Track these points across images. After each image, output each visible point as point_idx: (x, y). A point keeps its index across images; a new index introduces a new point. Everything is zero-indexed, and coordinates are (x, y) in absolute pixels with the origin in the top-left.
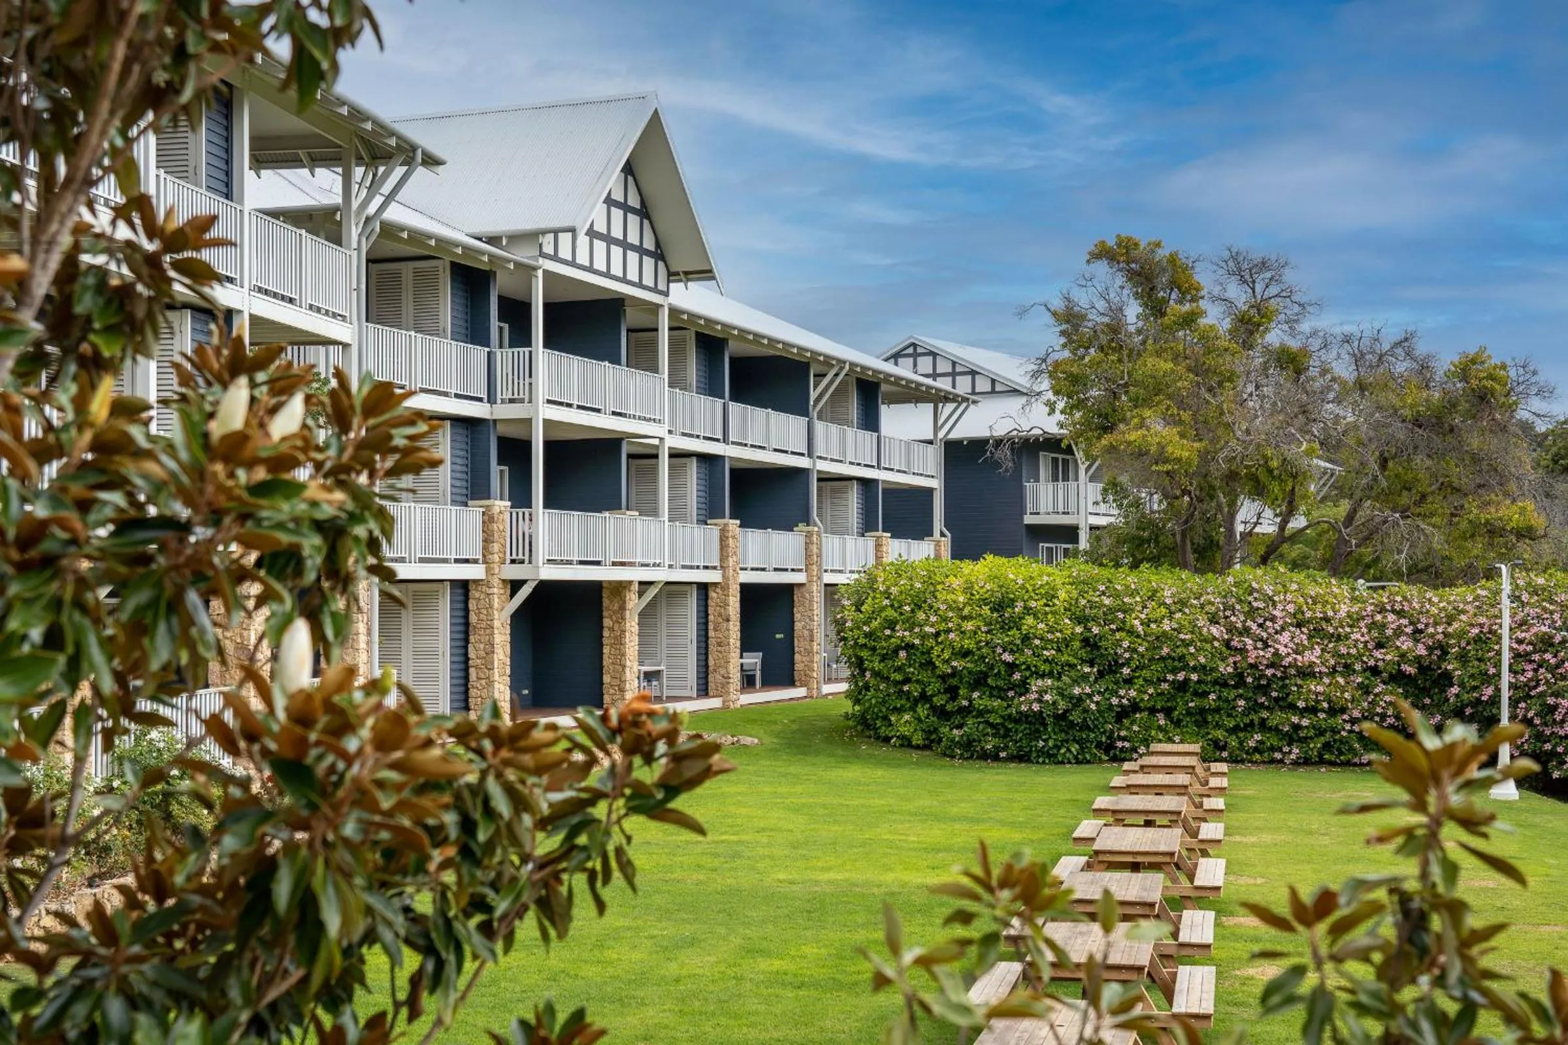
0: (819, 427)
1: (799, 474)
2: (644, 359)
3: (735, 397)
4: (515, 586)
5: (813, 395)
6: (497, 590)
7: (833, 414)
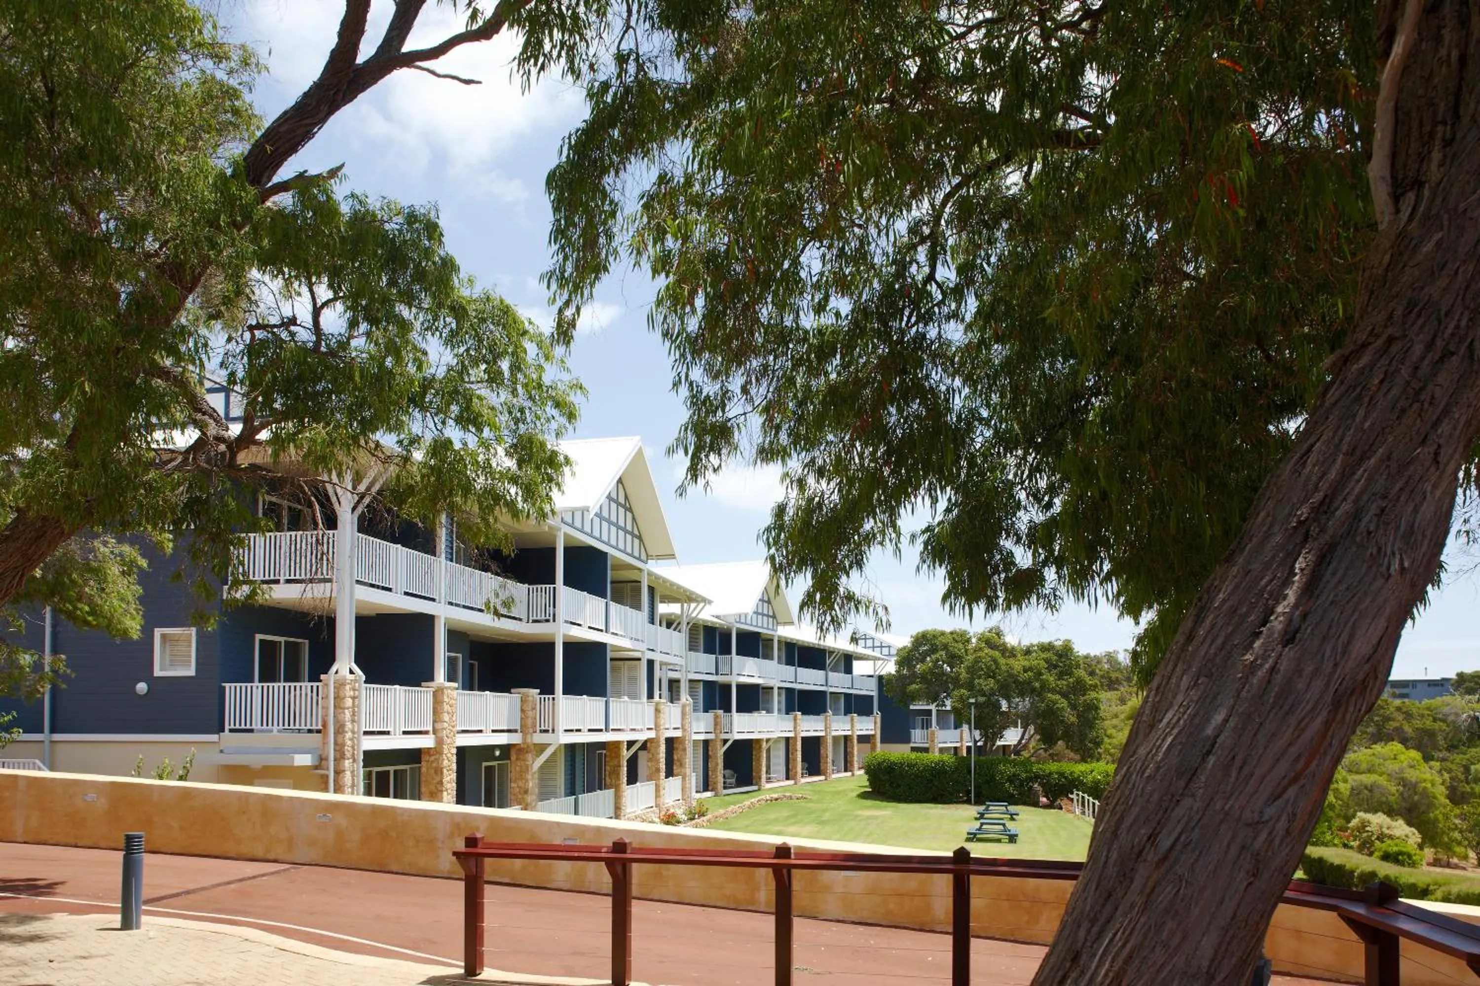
0: (830, 674)
1: (823, 694)
2: (768, 656)
3: (799, 666)
4: (725, 741)
5: (828, 662)
6: (719, 744)
7: (835, 669)
